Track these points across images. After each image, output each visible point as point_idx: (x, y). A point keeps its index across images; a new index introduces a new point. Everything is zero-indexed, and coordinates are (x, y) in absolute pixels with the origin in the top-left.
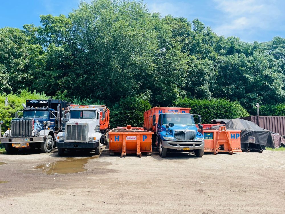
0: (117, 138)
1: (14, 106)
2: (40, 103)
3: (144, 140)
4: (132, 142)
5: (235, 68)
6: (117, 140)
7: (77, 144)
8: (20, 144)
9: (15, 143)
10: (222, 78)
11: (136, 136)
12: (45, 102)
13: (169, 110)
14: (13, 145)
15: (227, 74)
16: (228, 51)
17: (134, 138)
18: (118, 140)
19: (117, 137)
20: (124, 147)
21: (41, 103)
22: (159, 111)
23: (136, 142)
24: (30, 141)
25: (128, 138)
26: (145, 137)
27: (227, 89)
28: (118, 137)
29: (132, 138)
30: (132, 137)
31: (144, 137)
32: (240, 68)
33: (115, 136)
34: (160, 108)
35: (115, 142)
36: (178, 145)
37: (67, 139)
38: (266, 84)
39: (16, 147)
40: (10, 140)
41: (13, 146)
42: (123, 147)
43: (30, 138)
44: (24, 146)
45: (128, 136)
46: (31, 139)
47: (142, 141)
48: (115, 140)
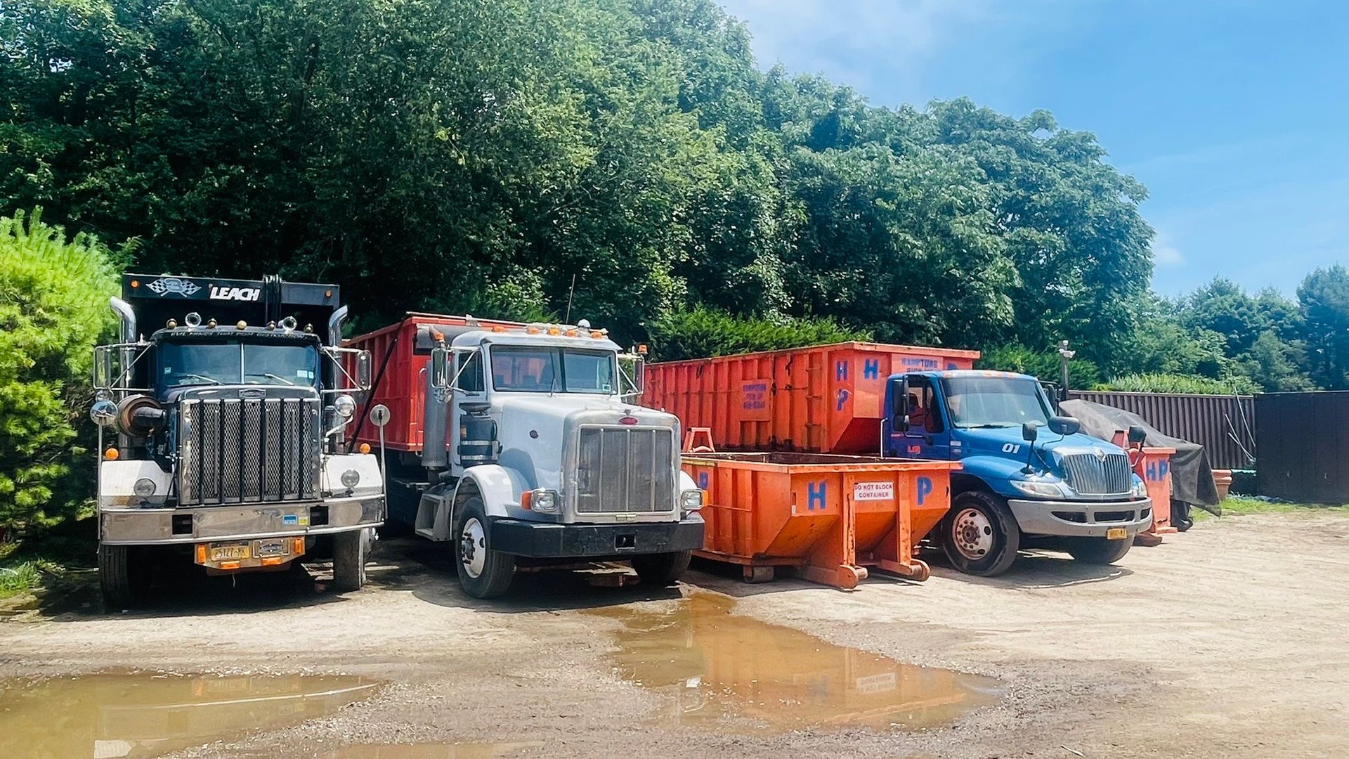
0: (817, 496)
1: (40, 310)
2: (213, 296)
3: (920, 501)
4: (876, 510)
5: (855, 202)
6: (817, 501)
7: (631, 533)
8: (247, 549)
9: (217, 544)
10: (812, 235)
11: (891, 484)
12: (245, 295)
13: (904, 360)
14: (201, 550)
15: (831, 222)
16: (816, 130)
17: (885, 491)
18: (823, 505)
19: (817, 490)
20: (850, 538)
21: (221, 297)
22: (868, 362)
23: (892, 509)
24: (314, 522)
25: (862, 491)
26: (925, 486)
27: (831, 285)
28: (823, 486)
29: (874, 491)
30: (875, 484)
31: (920, 487)
32: (879, 201)
33: (811, 486)
34: (872, 349)
35: (811, 513)
36: (1091, 517)
37: (583, 505)
38: (953, 271)
39: (226, 565)
40: (182, 524)
41: (208, 560)
42: (845, 538)
43: (312, 509)
44: (273, 559)
45: (862, 484)
46: (320, 515)
47: (917, 507)
48: (811, 506)
